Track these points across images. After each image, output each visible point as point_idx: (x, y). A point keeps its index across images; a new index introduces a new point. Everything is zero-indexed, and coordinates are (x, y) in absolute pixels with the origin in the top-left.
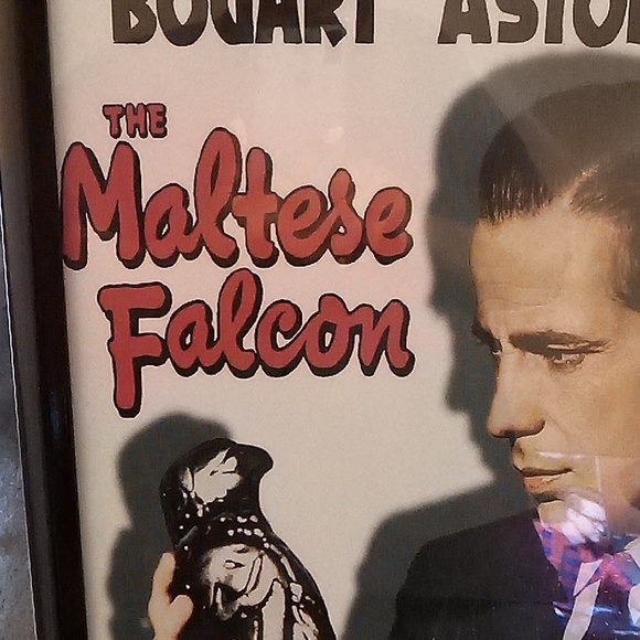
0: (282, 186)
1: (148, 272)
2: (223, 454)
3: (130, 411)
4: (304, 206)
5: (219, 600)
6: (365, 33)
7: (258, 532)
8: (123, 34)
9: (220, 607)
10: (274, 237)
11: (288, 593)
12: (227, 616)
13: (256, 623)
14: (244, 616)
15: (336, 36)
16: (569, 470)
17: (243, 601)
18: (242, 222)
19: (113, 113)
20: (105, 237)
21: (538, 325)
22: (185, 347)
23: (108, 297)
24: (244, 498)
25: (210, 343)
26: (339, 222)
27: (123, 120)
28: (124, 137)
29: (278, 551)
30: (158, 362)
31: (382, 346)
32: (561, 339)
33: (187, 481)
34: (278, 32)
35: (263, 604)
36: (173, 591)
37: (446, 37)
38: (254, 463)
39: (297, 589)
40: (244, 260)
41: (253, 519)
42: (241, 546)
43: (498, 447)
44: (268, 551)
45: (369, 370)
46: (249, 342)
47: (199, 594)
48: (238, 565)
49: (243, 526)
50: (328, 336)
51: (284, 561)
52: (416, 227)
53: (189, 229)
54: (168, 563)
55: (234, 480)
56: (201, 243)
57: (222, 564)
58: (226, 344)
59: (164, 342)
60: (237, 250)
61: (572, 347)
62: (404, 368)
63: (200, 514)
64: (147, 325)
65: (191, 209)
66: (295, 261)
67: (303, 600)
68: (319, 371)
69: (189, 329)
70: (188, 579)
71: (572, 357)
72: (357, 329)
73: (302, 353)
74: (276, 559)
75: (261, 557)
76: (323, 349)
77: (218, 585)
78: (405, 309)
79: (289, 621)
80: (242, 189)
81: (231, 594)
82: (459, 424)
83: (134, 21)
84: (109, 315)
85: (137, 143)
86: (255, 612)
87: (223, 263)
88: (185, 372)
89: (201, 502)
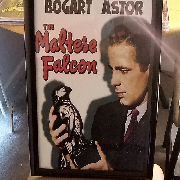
0: (74, 39)
1: (50, 54)
2: (63, 88)
3: (46, 80)
4: (78, 42)
5: (62, 116)
6: (89, 12)
7: (69, 103)
8: (47, 12)
9: (62, 117)
10: (72, 48)
11: (74, 115)
12: (63, 119)
13: (68, 120)
14: (66, 119)
15: (84, 12)
16: (125, 93)
17: (66, 116)
18: (67, 45)
19: (45, 25)
20: (43, 47)
21: (120, 65)
22: (56, 68)
23: (43, 58)
24: (67, 96)
25: (61, 67)
26: (84, 46)
27: (46, 27)
28: (47, 30)
29: (73, 107)
30: (52, 70)
31: (92, 69)
32: (124, 68)
33: (56, 93)
34: (74, 12)
35: (70, 117)
36: (53, 114)
37: (103, 13)
38: (68, 90)
39: (76, 114)
40: (67, 52)
41: (68, 100)
42: (66, 106)
43: (113, 88)
44: (71, 107)
45: (89, 73)
46: (68, 67)
47: (58, 114)
48: (65, 109)
49: (66, 102)
50: (82, 66)
51: (74, 109)
52: (98, 47)
53: (58, 46)
54: (52, 108)
55: (65, 93)
56: (60, 49)
57: (62, 109)
58: (64, 68)
59: (53, 67)
60: (66, 50)
61: (126, 69)
62: (96, 73)
63: (59, 99)
64: (49, 64)
65: (58, 43)
66: (76, 53)
67: (77, 116)
68: (80, 73)
69: (57, 65)
70: (56, 112)
71: (126, 71)
72: (87, 65)
73: (77, 70)
74: (72, 108)
75: (69, 108)
76: (81, 69)
77: (61, 113)
78: (96, 62)
79: (74, 120)
80: (67, 39)
81: (64, 115)
82: (105, 83)
83: (49, 9)
84: (43, 62)
85: (49, 31)
86: (68, 118)
87: (63, 53)
88: (56, 73)
89: (59, 97)
